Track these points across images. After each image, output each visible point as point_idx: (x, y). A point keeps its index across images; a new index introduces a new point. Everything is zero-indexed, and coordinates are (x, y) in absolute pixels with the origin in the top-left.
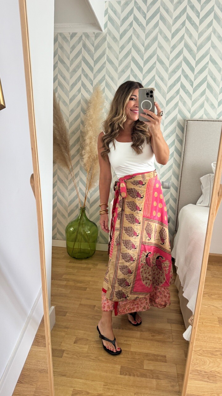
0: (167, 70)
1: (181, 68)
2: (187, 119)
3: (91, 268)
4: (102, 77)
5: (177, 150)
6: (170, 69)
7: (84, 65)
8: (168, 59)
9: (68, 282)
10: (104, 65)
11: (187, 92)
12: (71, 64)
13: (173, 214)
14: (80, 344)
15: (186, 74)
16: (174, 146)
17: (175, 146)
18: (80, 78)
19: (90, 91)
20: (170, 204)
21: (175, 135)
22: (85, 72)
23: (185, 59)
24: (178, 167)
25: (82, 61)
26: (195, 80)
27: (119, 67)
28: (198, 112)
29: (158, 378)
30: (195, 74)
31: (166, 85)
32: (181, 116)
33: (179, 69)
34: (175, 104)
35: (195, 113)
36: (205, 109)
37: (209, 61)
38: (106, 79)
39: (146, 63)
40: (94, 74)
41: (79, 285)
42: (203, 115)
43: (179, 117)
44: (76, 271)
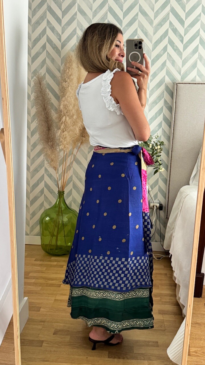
0: (151, 23)
1: (169, 21)
2: (177, 82)
3: (63, 265)
4: (73, 31)
5: (165, 119)
6: (156, 22)
7: (49, 16)
8: (153, 10)
9: (36, 280)
10: (75, 17)
11: (176, 49)
12: (33, 15)
13: (163, 197)
14: (61, 335)
15: (175, 28)
16: (162, 114)
17: (164, 114)
18: (44, 31)
19: (57, 47)
20: (159, 185)
21: (163, 100)
22: (51, 24)
23: (173, 10)
24: (167, 140)
25: (47, 12)
26: (185, 35)
27: (93, 19)
28: (190, 73)
29: (149, 359)
30: (185, 27)
31: (151, 42)
32: (169, 78)
33: (166, 21)
34: (162, 64)
35: (186, 74)
36: (198, 70)
37: (201, 13)
38: (78, 34)
39: (126, 14)
40: (62, 26)
41: (50, 282)
42: (196, 76)
43: (168, 80)
44: (44, 269)
